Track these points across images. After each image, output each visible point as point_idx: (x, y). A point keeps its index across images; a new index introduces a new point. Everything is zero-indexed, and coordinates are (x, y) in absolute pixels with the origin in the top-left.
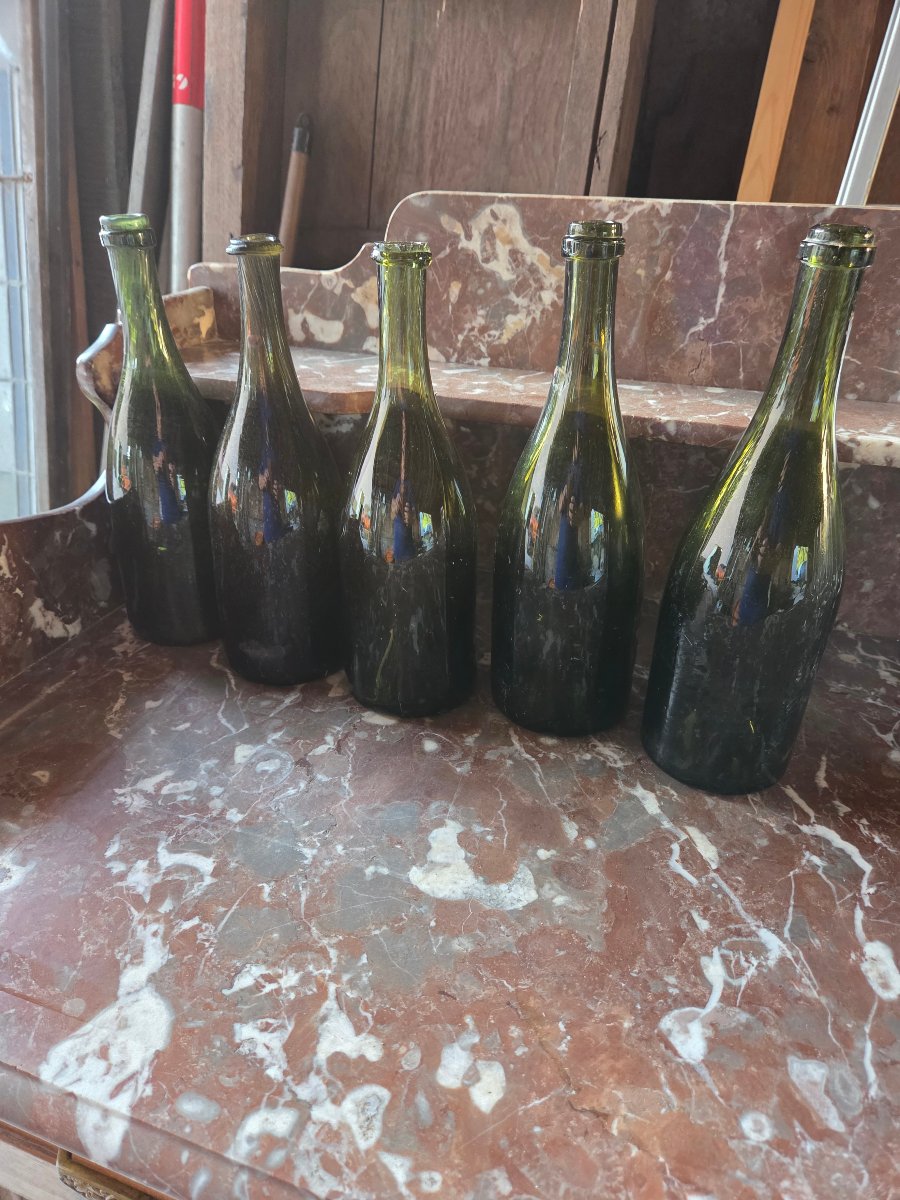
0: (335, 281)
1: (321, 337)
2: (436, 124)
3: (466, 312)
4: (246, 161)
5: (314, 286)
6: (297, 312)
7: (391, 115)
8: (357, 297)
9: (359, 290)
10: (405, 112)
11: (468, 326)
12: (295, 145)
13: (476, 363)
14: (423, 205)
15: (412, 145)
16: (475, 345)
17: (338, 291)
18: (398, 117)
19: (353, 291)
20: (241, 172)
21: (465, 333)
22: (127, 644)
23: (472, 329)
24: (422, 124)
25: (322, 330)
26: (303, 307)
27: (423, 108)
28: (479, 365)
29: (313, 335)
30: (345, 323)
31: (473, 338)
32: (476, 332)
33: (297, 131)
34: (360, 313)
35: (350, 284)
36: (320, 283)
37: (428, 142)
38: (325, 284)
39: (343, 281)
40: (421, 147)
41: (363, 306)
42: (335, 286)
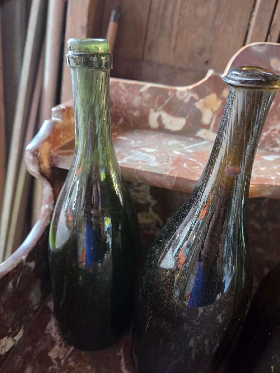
0: (186, 94)
1: (169, 127)
2: (180, 14)
3: (273, 120)
4: (88, 25)
5: (170, 96)
6: (156, 111)
7: (158, 8)
8: (199, 105)
9: (201, 101)
10: (165, 8)
11: (272, 128)
12: (112, 18)
13: (271, 149)
14: (260, 51)
15: (167, 24)
16: (274, 139)
17: (187, 100)
18: (161, 10)
19: (196, 101)
20: (86, 30)
21: (269, 132)
22: (57, 347)
23: (274, 130)
24: (173, 14)
25: (171, 123)
26: (160, 108)
27: (174, 7)
28: (273, 151)
29: (163, 125)
30: (187, 120)
31: (273, 135)
32: (276, 132)
33: (113, 13)
34: (199, 115)
35: (196, 96)
36: (175, 96)
37: (175, 23)
38: (178, 95)
39: (191, 95)
40: (172, 25)
41: (202, 110)
42: (185, 98)
